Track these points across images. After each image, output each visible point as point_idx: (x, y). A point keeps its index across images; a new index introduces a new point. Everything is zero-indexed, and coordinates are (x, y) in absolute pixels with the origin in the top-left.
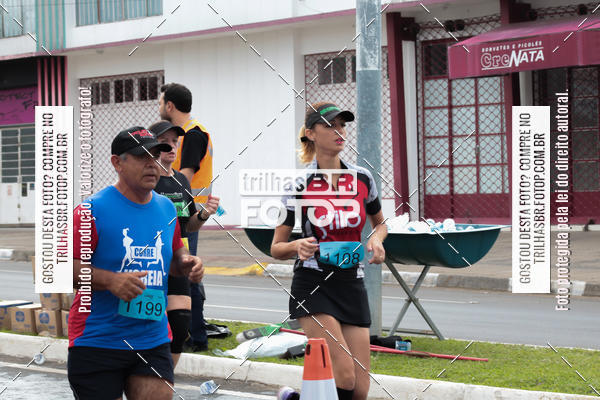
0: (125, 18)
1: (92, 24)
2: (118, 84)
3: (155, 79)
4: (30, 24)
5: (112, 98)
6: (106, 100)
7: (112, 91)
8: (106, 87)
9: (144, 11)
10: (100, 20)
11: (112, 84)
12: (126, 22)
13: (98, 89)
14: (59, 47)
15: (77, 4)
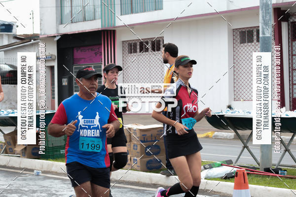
0: (145, 11)
1: (128, 14)
2: (141, 44)
3: (159, 41)
4: (98, 14)
5: (138, 50)
6: (135, 51)
7: (138, 47)
8: (135, 45)
9: (154, 8)
10: (132, 12)
11: (138, 44)
12: (145, 13)
13: (131, 46)
14: (112, 25)
15: (121, 4)
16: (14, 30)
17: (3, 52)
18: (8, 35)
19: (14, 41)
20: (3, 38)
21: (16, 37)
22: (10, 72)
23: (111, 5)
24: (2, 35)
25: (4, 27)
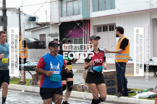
0: (105, 10)
1: (97, 11)
2: (104, 27)
3: (113, 25)
4: (81, 11)
5: (102, 30)
6: (101, 31)
7: (102, 29)
8: (101, 27)
9: (110, 8)
10: (99, 10)
11: (102, 27)
13: (98, 28)
14: (88, 17)
15: (93, 6)
16: (36, 20)
17: (31, 32)
18: (33, 23)
19: (36, 26)
20: (30, 24)
21: (37, 24)
22: (35, 42)
23: (88, 6)
24: (30, 23)
25: (31, 19)
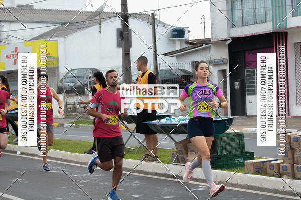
1: (300, 16)
4: (270, 17)
14: (284, 28)
15: (292, 6)
16: (186, 36)
17: (175, 58)
18: (180, 40)
19: (185, 46)
20: (175, 44)
21: (188, 43)
23: (282, 6)
24: (175, 40)
25: (176, 33)
